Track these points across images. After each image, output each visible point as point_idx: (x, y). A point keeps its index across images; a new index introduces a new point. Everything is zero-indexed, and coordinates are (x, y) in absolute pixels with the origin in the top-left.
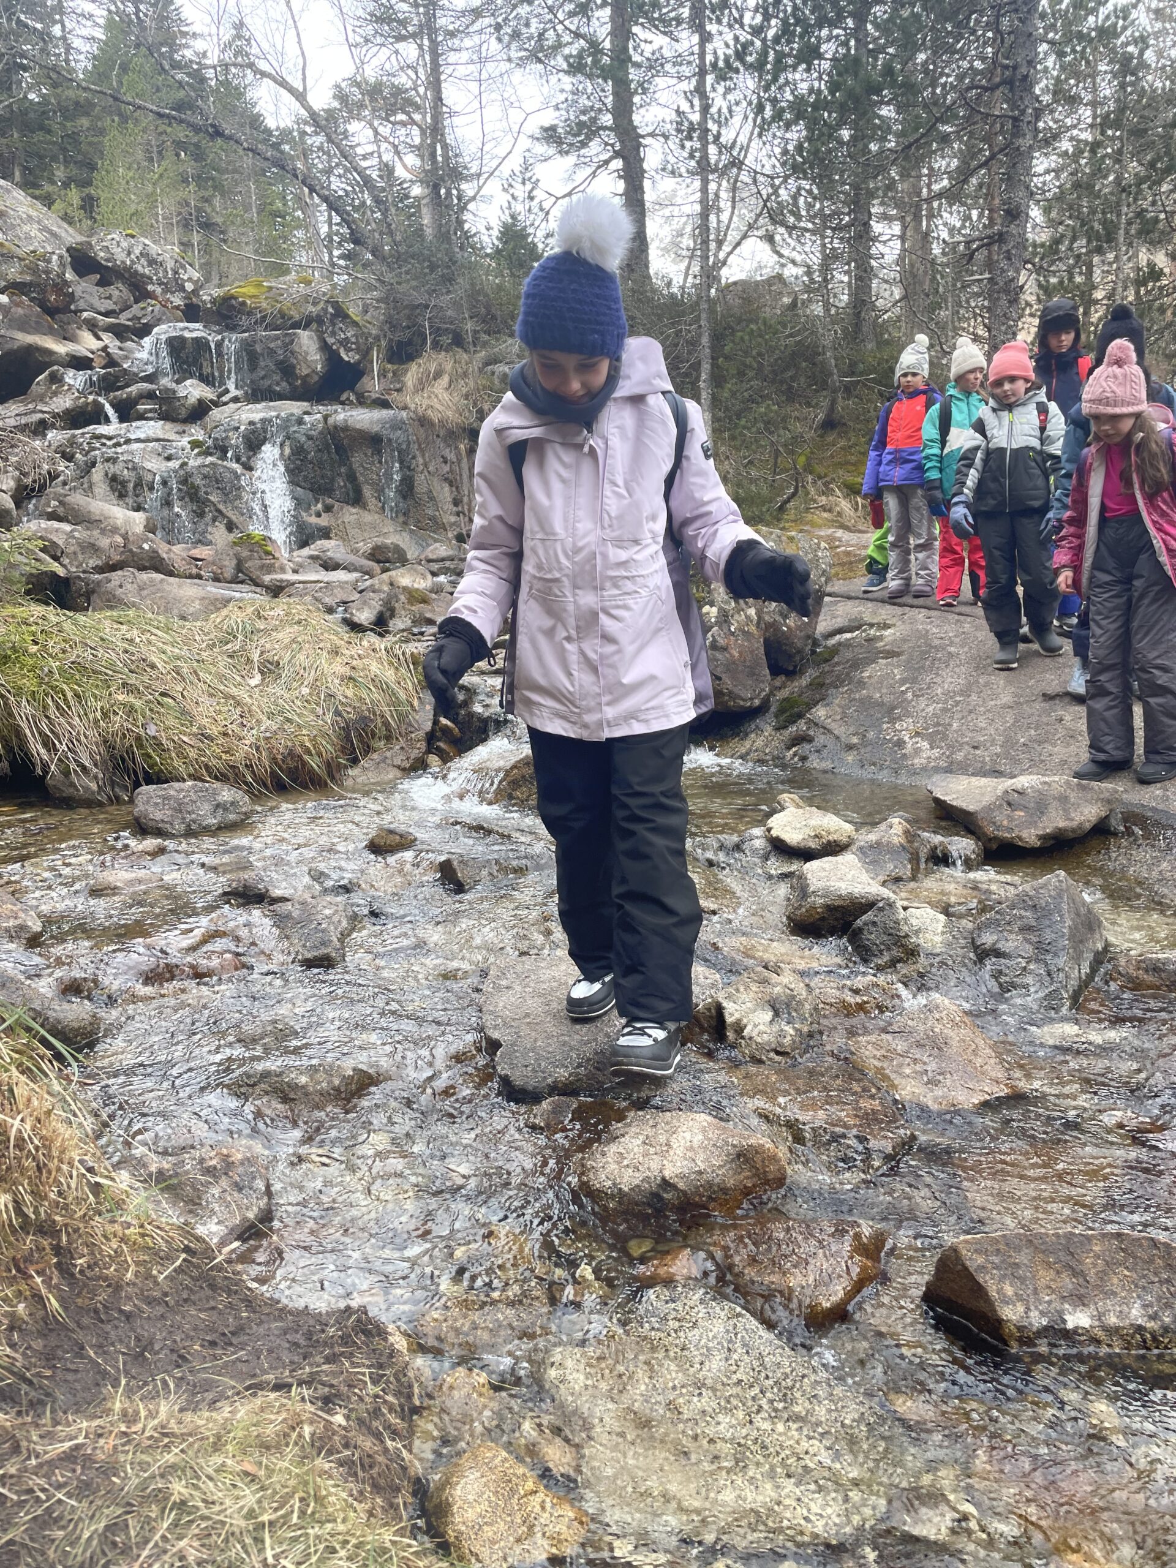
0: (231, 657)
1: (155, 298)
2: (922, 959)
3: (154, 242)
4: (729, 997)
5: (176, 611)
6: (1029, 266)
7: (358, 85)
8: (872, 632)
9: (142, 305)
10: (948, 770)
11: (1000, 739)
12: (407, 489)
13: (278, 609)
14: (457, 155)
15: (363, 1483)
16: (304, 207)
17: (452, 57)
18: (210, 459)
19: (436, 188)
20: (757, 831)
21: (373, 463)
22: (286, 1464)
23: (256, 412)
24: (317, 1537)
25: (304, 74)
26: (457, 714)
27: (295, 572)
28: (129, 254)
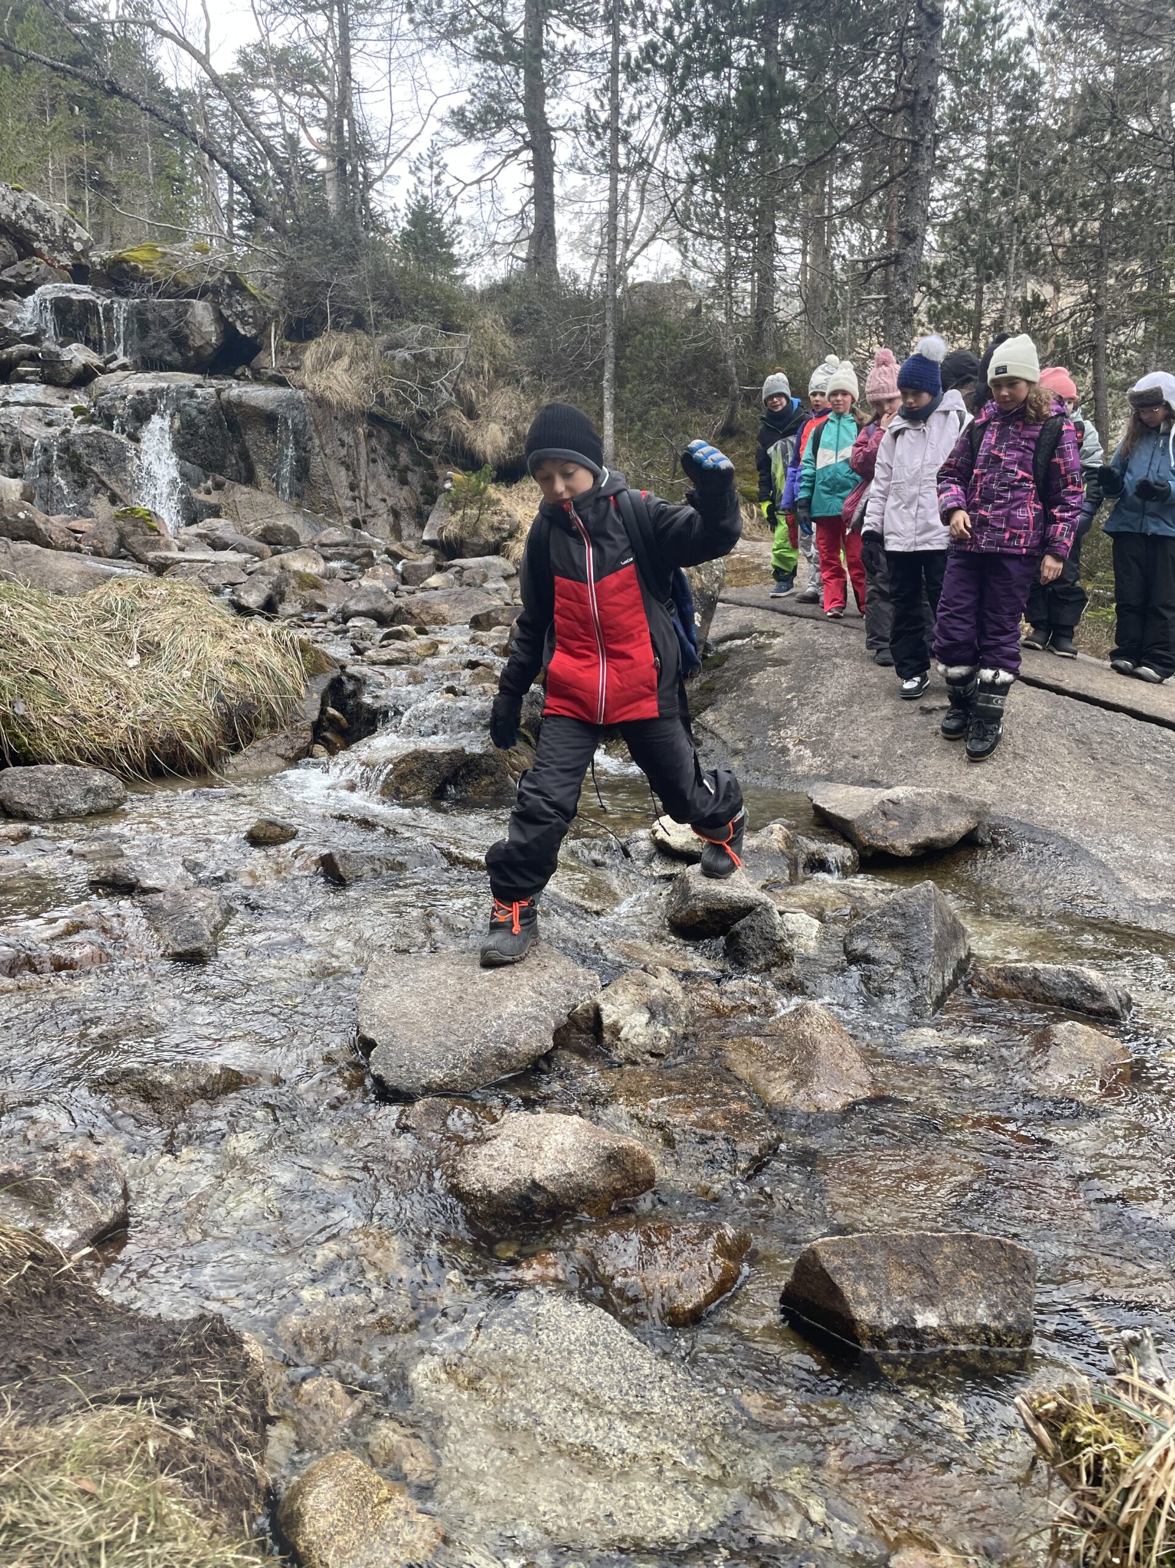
0: (108, 635)
1: (42, 256)
2: (796, 964)
3: (43, 198)
4: (607, 999)
5: (51, 585)
6: (924, 289)
7: (263, 52)
8: (762, 640)
9: (26, 262)
10: (829, 779)
11: (879, 750)
12: (302, 470)
13: (160, 588)
14: (364, 133)
15: (210, 1497)
16: (203, 171)
17: (362, 32)
18: (94, 428)
19: (341, 164)
20: (643, 833)
21: (267, 442)
22: (125, 1482)
23: (145, 382)
24: (157, 1557)
25: (207, 37)
26: (346, 704)
27: (181, 549)
28: (15, 208)
